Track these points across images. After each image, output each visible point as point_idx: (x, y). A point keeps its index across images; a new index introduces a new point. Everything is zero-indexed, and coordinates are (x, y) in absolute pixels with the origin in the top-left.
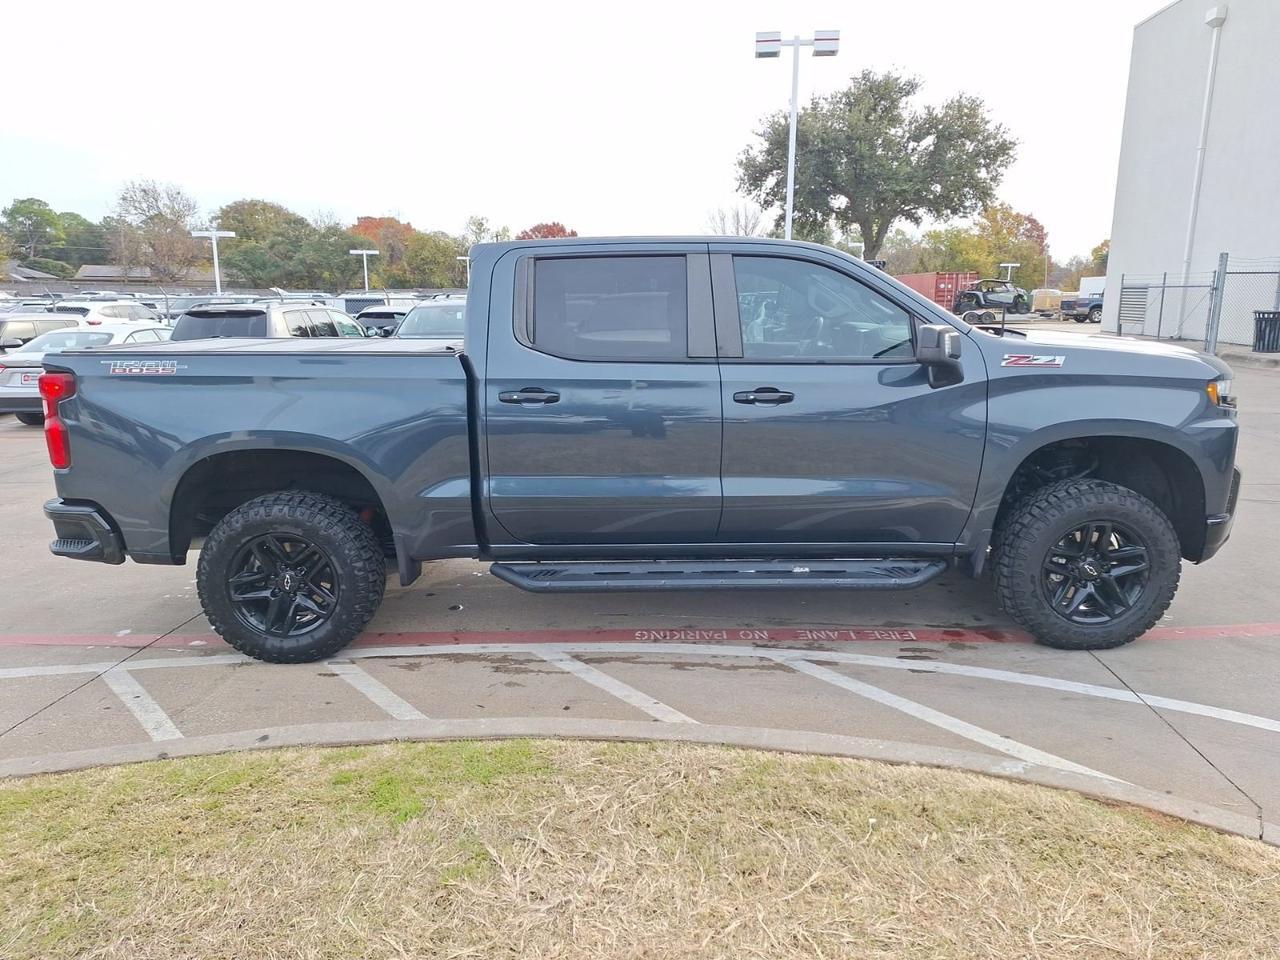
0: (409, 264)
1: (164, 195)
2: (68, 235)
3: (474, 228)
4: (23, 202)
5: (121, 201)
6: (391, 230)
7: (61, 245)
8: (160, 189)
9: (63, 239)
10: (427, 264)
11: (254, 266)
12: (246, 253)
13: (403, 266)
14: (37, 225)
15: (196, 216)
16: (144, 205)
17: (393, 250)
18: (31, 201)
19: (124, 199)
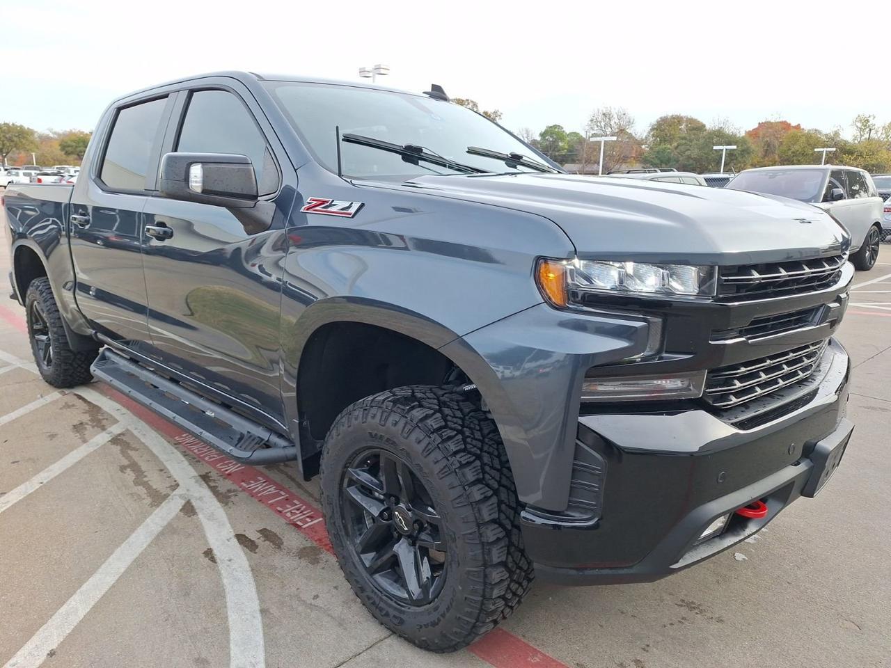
0: (780, 157)
1: (615, 116)
2: (569, 146)
3: (859, 125)
4: (551, 127)
5: (590, 122)
6: (770, 130)
7: (564, 152)
8: (614, 112)
9: (566, 149)
10: (796, 156)
11: (662, 162)
12: (658, 152)
13: (775, 159)
14: (555, 141)
15: (633, 129)
16: (603, 124)
17: (769, 146)
18: (555, 126)
19: (592, 120)
